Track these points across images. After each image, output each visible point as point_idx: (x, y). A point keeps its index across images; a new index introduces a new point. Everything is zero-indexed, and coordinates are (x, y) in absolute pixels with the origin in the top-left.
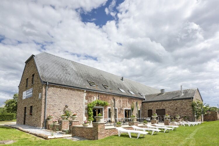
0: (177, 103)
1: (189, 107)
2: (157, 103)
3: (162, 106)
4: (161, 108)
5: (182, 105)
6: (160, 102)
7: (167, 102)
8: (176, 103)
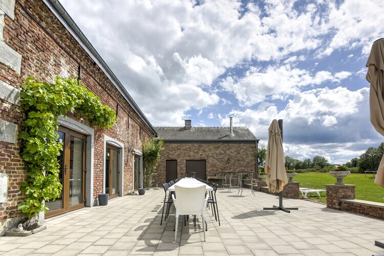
0: (231, 148)
1: (251, 158)
2: (189, 145)
3: (201, 152)
4: (197, 157)
5: (239, 153)
6: (195, 145)
7: (212, 146)
8: (228, 150)
